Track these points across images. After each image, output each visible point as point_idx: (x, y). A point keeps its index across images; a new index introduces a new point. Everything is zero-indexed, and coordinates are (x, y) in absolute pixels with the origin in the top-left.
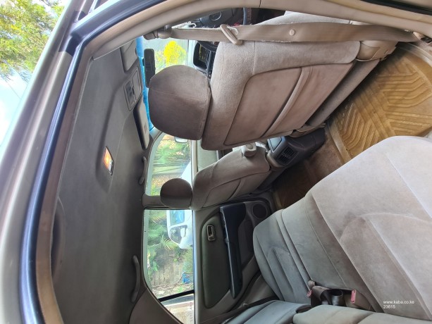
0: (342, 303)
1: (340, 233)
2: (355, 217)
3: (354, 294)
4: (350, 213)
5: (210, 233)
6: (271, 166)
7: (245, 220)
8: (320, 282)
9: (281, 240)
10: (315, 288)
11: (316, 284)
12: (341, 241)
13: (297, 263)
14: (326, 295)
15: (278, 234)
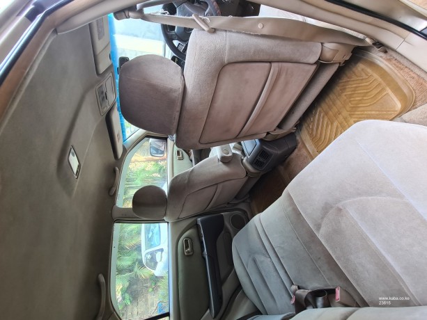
0: (327, 305)
1: (319, 227)
2: (332, 207)
3: (338, 292)
4: (326, 204)
5: (187, 247)
6: (248, 172)
7: (223, 232)
8: (304, 285)
9: (260, 246)
10: (299, 292)
11: (299, 288)
12: (320, 236)
13: (278, 267)
14: (310, 299)
15: (257, 240)
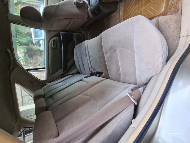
0: (99, 76)
1: (106, 53)
2: (113, 48)
3: (104, 74)
5: (54, 45)
6: (89, 16)
7: (72, 42)
8: (95, 69)
9: (85, 53)
11: (93, 70)
12: (106, 57)
13: (89, 62)
14: (95, 73)
15: (84, 50)
